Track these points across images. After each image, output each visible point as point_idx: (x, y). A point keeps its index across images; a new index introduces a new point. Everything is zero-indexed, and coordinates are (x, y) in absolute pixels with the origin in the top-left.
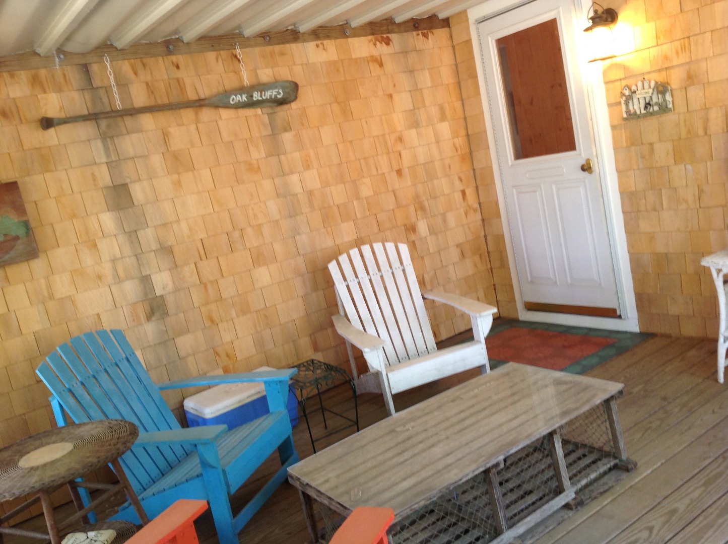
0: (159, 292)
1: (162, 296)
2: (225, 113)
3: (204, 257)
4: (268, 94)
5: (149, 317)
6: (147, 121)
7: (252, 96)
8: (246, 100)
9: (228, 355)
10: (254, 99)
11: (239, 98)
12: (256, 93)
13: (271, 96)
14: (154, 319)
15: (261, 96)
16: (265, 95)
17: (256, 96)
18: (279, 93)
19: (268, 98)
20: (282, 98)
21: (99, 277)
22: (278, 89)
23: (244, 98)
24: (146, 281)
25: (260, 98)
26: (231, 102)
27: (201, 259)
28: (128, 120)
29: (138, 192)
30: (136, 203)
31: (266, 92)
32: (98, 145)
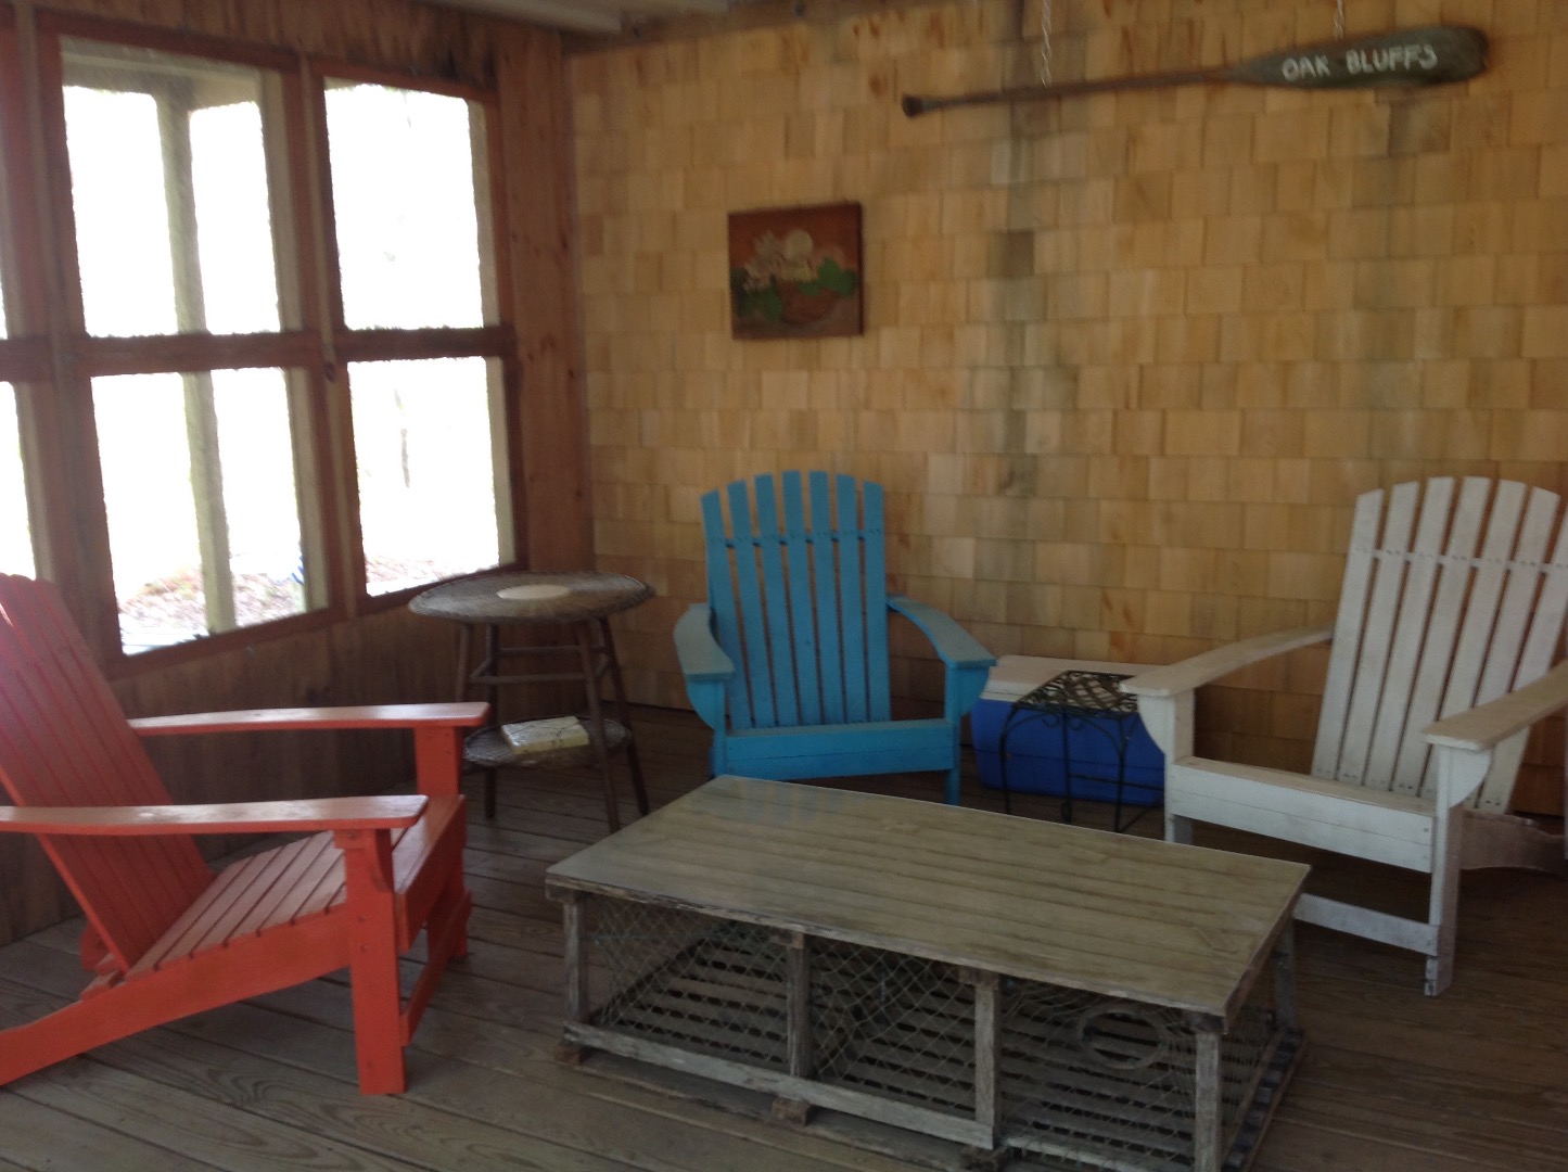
0: (1031, 447)
1: (1034, 457)
2: (1276, 100)
3: (1134, 404)
4: (1390, 58)
5: (1003, 486)
6: (1102, 111)
7: (1343, 62)
8: (1326, 70)
9: (1127, 614)
10: (1350, 68)
11: (1306, 65)
12: (1355, 54)
13: (1399, 65)
14: (1010, 492)
15: (1370, 61)
16: (1380, 61)
17: (1355, 62)
18: (1424, 56)
19: (1392, 65)
20: (1435, 69)
21: (943, 392)
22: (1422, 46)
23: (1322, 66)
24: (1016, 419)
25: (1366, 67)
26: (1286, 74)
27: (1127, 407)
28: (1069, 107)
29: (1048, 250)
30: (1037, 271)
31: (1385, 55)
32: (1003, 151)
